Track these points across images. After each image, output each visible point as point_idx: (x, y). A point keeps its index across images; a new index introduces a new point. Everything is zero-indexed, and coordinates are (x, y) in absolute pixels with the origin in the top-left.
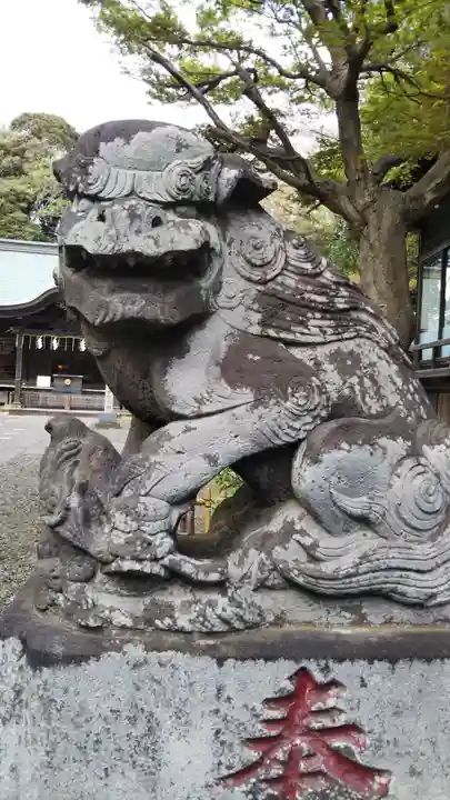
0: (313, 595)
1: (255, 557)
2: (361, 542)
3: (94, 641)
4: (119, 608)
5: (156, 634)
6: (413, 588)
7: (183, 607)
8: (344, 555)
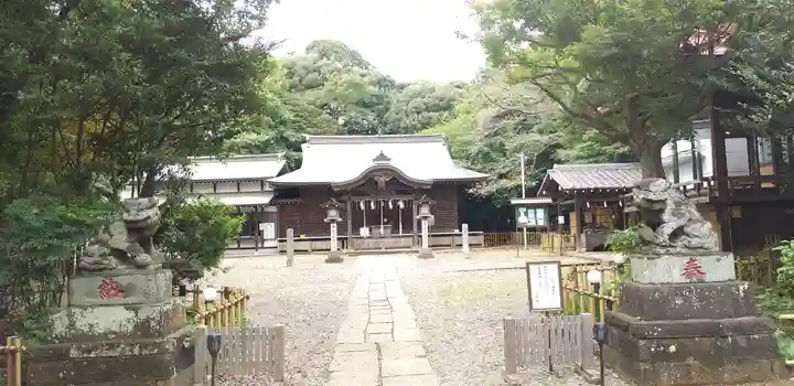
0: (689, 248)
1: (680, 244)
2: (696, 239)
3: (659, 255)
4: (662, 251)
5: (668, 253)
6: (705, 246)
7: (672, 250)
8: (695, 242)
